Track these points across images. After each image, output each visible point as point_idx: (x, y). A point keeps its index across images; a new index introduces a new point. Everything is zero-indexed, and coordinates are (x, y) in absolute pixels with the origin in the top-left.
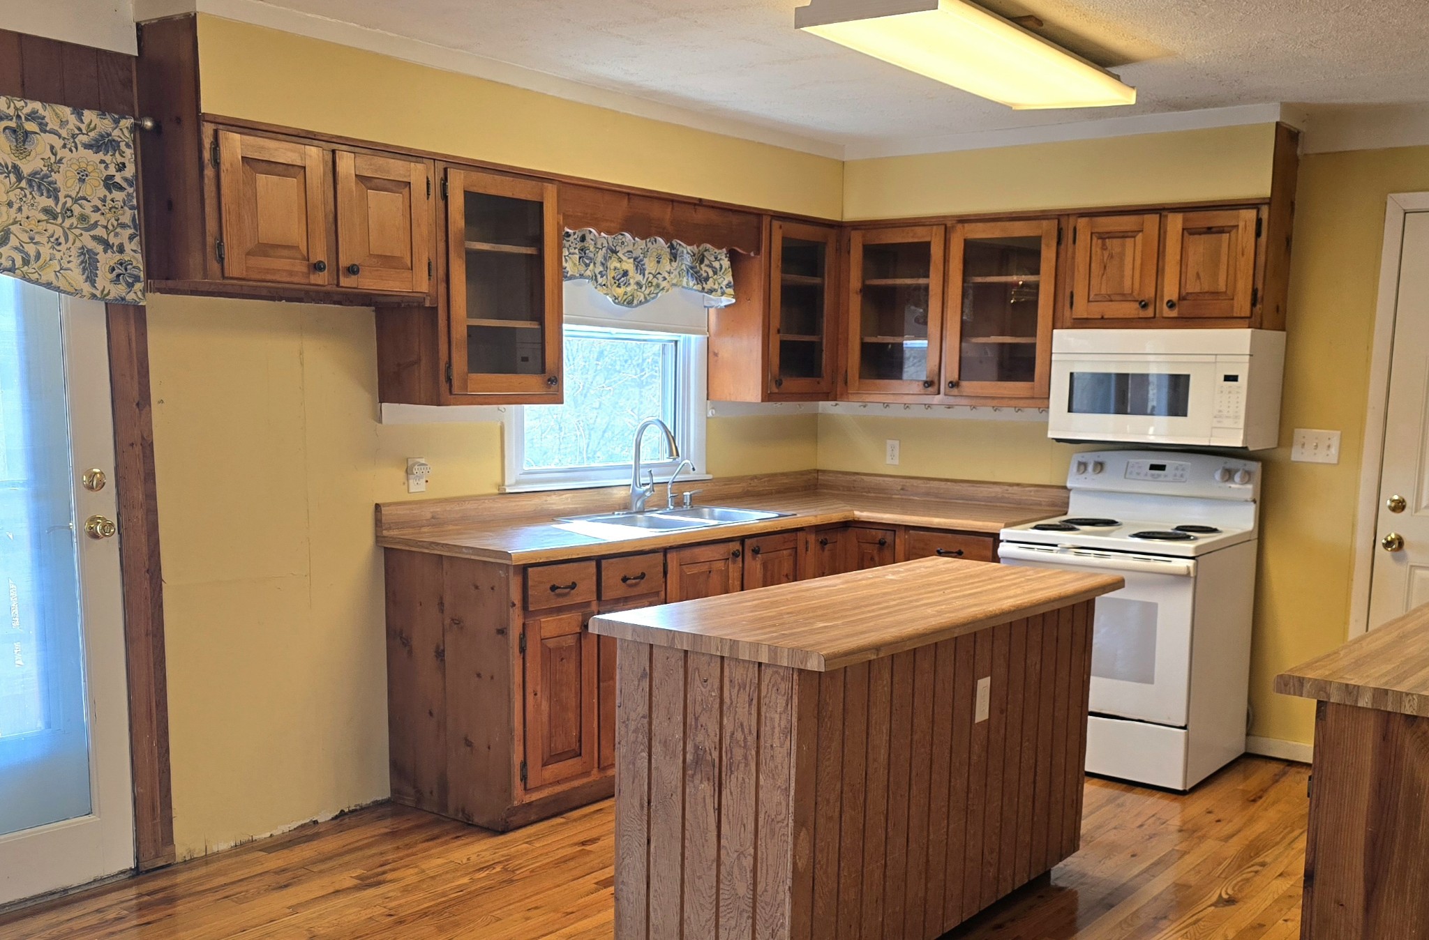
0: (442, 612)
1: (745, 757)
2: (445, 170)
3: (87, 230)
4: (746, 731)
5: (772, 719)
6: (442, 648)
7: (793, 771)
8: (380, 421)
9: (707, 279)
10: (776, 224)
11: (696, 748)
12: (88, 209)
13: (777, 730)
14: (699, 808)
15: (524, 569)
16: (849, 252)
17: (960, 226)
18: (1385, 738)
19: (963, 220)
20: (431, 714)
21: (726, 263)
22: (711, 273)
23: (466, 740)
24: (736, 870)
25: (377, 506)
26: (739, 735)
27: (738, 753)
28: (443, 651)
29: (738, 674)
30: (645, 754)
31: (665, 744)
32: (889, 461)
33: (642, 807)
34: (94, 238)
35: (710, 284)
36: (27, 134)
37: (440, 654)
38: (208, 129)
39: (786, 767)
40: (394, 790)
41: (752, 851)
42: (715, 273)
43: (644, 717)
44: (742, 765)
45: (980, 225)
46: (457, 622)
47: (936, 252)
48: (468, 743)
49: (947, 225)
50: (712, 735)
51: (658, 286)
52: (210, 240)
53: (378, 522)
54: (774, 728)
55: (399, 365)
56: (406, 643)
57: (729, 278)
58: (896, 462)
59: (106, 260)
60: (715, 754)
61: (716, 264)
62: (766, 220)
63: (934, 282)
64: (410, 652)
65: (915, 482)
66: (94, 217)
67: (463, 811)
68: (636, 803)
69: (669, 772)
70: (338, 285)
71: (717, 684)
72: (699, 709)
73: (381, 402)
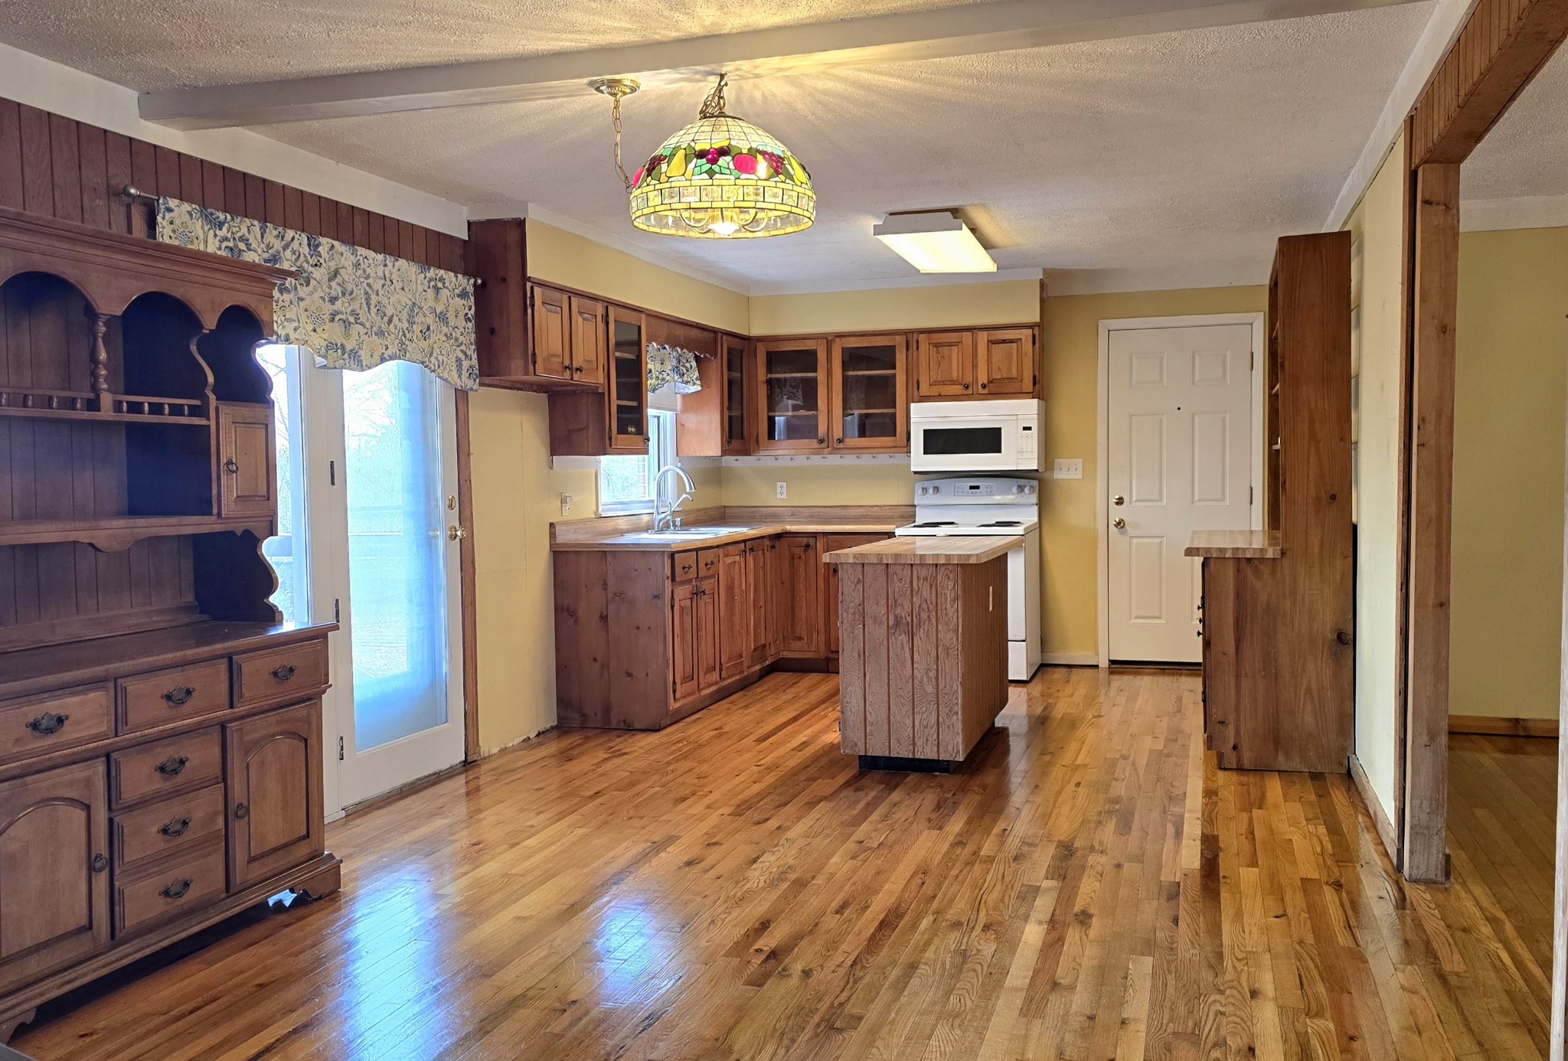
0: (606, 589)
1: (929, 617)
2: (607, 307)
3: (458, 346)
4: (929, 603)
5: (945, 594)
6: (605, 613)
7: (960, 620)
8: (551, 468)
9: (683, 375)
10: (725, 337)
11: (896, 616)
12: (458, 335)
13: (949, 599)
14: (899, 650)
15: (672, 555)
16: (756, 356)
17: (837, 339)
18: (1238, 571)
19: (840, 336)
20: (595, 660)
21: (694, 364)
22: (685, 371)
23: (627, 673)
24: (925, 679)
25: (552, 525)
26: (925, 606)
27: (924, 616)
28: (607, 616)
29: (923, 572)
30: (861, 626)
31: (875, 619)
32: (779, 496)
33: (859, 656)
34: (462, 351)
35: (685, 378)
36: (438, 289)
37: (604, 618)
38: (529, 285)
39: (955, 617)
40: (560, 718)
41: (935, 667)
42: (687, 371)
43: (859, 605)
44: (927, 622)
45: (854, 338)
46: (620, 595)
47: (822, 356)
48: (629, 675)
49: (829, 339)
50: (906, 608)
51: (663, 379)
52: (530, 352)
53: (553, 535)
54: (946, 600)
55: (569, 430)
56: (573, 614)
57: (697, 374)
58: (785, 496)
59: (466, 364)
60: (909, 619)
61: (688, 365)
62: (720, 335)
63: (821, 375)
64: (576, 621)
65: (801, 509)
66: (461, 339)
67: (625, 721)
68: (855, 655)
69: (878, 632)
70: (572, 379)
71: (908, 581)
72: (897, 596)
73: (552, 455)
